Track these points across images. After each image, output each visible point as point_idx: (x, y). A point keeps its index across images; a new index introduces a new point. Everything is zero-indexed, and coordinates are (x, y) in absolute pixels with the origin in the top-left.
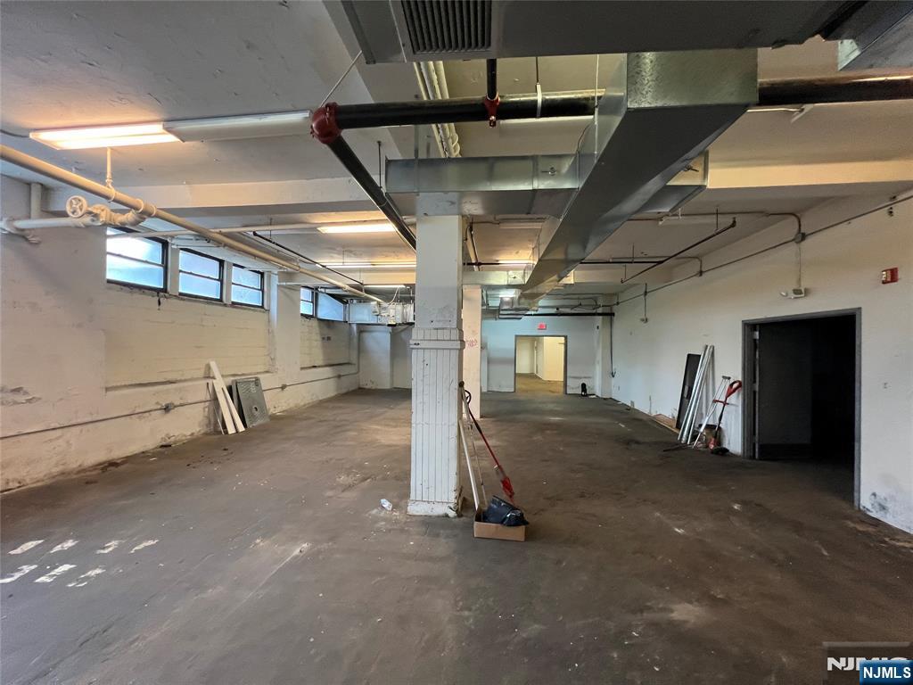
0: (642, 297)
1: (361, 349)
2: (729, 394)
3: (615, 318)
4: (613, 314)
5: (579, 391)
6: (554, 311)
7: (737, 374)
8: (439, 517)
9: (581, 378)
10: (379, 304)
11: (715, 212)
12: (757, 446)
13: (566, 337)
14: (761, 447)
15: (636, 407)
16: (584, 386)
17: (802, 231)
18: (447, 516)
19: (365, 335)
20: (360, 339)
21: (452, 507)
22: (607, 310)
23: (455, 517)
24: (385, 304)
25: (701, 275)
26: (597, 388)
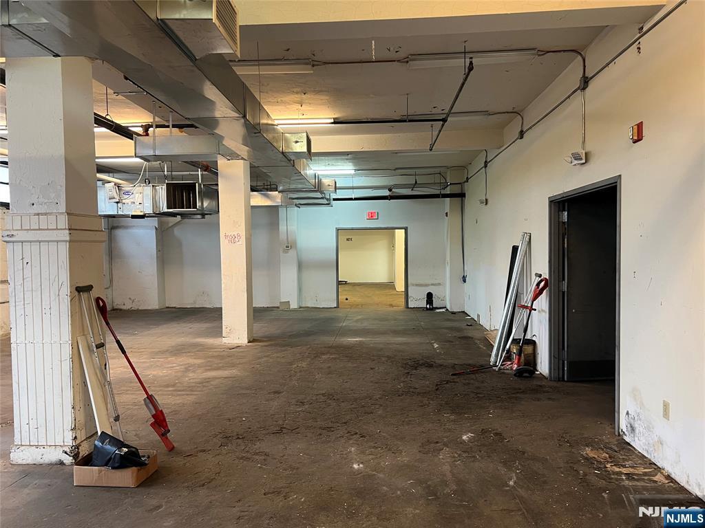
0: (484, 169)
1: (113, 253)
2: (535, 297)
3: (467, 200)
4: (464, 195)
5: (423, 304)
6: (386, 193)
8: (51, 464)
9: (427, 285)
10: (119, 186)
11: (463, 51)
12: (566, 362)
13: (406, 229)
14: (570, 364)
15: (480, 321)
16: (430, 296)
17: (586, 76)
18: (61, 463)
19: (120, 233)
20: (111, 239)
21: (68, 451)
22: (456, 190)
23: (72, 465)
24: (126, 186)
25: (522, 138)
26: (447, 298)
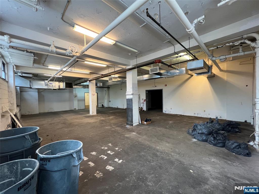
2: (144, 102)
4: (109, 88)
7: (145, 98)
9: (101, 103)
13: (98, 93)
14: (148, 109)
15: (118, 107)
16: (102, 105)
26: (106, 105)
